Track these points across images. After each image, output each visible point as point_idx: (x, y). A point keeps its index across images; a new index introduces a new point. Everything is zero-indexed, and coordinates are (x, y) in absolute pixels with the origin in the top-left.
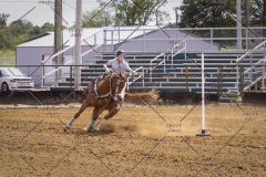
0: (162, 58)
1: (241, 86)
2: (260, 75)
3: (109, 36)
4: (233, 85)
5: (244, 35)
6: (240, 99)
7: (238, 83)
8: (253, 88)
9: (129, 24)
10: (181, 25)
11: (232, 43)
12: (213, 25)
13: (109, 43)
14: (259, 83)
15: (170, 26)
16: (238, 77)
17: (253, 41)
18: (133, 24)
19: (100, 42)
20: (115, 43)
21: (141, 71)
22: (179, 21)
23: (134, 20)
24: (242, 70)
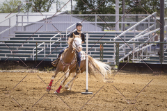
0: (59, 36)
1: (117, 58)
2: (131, 49)
3: (20, 19)
4: (111, 57)
5: (120, 20)
6: (116, 67)
7: (115, 55)
8: (126, 59)
9: (36, 10)
10: (75, 12)
11: (113, 26)
12: (99, 12)
13: (20, 25)
14: (130, 56)
15: (67, 12)
16: (115, 51)
17: (128, 24)
18: (39, 11)
19: (13, 24)
20: (24, 25)
21: (43, 46)
22: (74, 9)
23: (40, 8)
24: (118, 46)
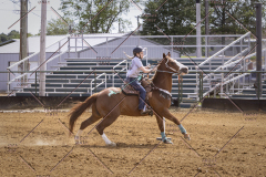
0: (124, 64)
1: (201, 92)
3: (72, 42)
4: (193, 91)
5: (203, 43)
6: (200, 105)
7: (197, 89)
8: (212, 94)
9: (92, 32)
10: (143, 33)
11: (192, 50)
12: (173, 32)
13: (73, 50)
14: (218, 89)
15: (132, 33)
16: (198, 83)
17: (212, 48)
18: (96, 32)
20: (79, 50)
21: (103, 77)
22: (141, 29)
23: (97, 28)
24: (201, 77)
